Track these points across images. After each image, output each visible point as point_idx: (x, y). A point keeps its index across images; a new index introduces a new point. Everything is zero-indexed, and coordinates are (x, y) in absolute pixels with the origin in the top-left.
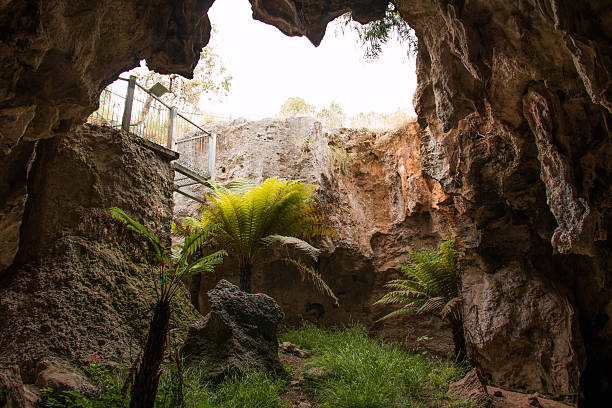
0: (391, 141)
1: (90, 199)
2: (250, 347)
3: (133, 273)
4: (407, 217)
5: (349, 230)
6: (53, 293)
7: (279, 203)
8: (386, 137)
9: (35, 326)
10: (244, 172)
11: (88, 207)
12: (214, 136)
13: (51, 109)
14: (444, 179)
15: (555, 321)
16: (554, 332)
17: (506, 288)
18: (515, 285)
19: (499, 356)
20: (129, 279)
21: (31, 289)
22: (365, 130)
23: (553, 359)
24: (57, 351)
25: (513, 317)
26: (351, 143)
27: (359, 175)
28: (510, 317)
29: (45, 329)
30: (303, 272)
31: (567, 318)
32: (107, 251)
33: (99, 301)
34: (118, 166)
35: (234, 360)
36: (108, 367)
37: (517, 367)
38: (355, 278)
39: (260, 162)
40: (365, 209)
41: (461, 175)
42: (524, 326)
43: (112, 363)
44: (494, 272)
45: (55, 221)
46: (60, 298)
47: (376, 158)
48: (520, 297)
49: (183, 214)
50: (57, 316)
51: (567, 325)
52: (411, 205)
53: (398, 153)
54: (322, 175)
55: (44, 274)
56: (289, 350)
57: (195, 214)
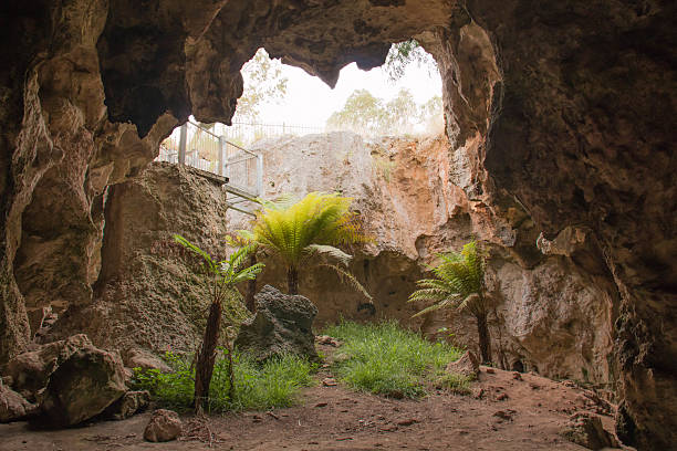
0: (432, 147)
1: (156, 224)
2: (288, 338)
3: (195, 283)
4: (449, 219)
5: (392, 234)
6: (134, 301)
7: (319, 216)
8: (428, 143)
9: (123, 326)
10: (291, 187)
11: (156, 229)
12: (261, 157)
13: (124, 161)
14: (467, 187)
15: (595, 314)
16: (595, 324)
17: (544, 283)
18: (553, 280)
19: (541, 348)
20: (192, 287)
21: (117, 299)
22: (407, 137)
23: (593, 350)
24: (141, 344)
25: (551, 311)
26: (393, 151)
27: (403, 180)
28: (550, 312)
29: (130, 328)
30: (341, 276)
31: (606, 310)
32: (173, 266)
33: (169, 306)
34: (177, 195)
35: (274, 348)
36: (179, 354)
37: (560, 357)
38: (403, 278)
39: (304, 177)
40: (409, 212)
41: (480, 183)
42: (563, 320)
43: (182, 352)
44: (533, 269)
45: (131, 243)
46: (140, 305)
47: (419, 163)
48: (558, 291)
49: (238, 227)
50: (138, 318)
51: (606, 317)
52: (451, 208)
53: (439, 158)
54: (363, 185)
55: (125, 287)
56: (327, 342)
57: (249, 227)
